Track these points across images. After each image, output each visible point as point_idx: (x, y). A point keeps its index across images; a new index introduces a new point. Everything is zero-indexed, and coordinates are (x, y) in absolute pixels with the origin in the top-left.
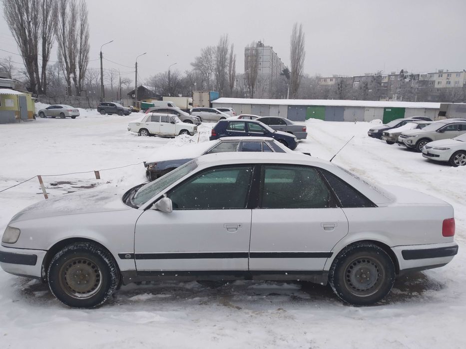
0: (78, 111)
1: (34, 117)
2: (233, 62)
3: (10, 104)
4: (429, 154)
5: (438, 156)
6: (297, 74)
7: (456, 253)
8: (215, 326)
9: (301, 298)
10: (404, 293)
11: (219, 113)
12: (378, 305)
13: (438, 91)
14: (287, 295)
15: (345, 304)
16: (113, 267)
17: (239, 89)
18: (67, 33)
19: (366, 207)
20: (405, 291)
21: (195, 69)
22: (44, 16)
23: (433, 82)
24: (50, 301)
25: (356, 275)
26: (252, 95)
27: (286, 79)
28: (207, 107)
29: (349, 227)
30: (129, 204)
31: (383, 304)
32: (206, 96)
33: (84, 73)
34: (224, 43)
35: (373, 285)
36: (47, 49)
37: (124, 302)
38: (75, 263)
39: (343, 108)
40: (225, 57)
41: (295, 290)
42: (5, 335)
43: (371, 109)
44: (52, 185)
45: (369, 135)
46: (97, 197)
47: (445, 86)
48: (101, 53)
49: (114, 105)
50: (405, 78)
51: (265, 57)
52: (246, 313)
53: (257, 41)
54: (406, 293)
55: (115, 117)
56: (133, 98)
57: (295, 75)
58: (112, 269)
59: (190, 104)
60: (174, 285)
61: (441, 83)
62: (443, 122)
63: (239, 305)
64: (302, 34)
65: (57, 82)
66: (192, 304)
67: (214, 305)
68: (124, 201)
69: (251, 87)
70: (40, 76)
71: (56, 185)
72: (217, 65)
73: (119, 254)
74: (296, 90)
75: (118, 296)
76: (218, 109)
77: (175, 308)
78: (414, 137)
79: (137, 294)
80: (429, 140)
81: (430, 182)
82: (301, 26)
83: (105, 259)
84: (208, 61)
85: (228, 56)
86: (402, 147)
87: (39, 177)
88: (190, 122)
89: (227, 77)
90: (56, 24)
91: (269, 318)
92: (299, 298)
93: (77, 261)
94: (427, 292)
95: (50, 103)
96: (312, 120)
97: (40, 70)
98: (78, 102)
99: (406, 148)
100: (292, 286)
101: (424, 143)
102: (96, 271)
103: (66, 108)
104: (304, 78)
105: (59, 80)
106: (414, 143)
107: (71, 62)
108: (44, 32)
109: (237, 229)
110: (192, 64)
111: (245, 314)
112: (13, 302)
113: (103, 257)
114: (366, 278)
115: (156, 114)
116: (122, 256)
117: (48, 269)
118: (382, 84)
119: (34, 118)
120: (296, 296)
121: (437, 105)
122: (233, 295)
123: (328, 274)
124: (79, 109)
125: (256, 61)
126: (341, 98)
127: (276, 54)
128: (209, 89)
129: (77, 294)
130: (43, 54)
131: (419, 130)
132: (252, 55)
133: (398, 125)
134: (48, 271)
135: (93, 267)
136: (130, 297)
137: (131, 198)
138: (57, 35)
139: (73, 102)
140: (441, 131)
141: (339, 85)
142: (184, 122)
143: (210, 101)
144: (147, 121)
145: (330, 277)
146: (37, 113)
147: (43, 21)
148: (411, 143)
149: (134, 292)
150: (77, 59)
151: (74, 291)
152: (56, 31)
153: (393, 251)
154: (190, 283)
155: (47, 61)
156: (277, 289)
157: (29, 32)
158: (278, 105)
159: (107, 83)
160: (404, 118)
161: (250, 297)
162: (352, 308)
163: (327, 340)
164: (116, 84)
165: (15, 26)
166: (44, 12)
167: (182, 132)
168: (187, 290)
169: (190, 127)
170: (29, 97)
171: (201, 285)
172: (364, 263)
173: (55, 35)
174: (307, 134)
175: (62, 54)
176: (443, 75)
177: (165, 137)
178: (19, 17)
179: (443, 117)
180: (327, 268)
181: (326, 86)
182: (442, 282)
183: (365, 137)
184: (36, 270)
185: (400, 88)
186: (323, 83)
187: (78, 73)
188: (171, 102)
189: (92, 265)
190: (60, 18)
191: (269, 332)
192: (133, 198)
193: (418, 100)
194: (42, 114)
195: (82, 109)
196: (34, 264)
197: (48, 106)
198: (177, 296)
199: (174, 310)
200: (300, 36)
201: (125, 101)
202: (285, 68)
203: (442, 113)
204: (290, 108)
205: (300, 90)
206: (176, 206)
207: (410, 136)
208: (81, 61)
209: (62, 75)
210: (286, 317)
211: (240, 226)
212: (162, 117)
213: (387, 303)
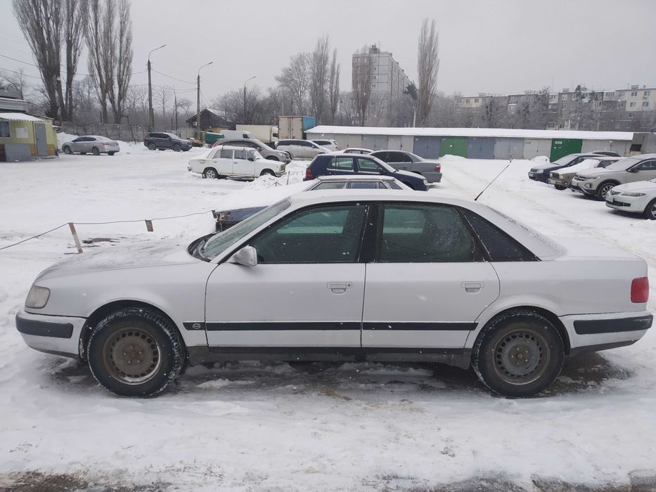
0: (117, 144)
1: (57, 153)
2: (336, 76)
3: (23, 135)
4: (615, 203)
5: (629, 205)
6: (428, 92)
7: (649, 326)
8: (316, 419)
9: (433, 388)
10: (577, 381)
11: (315, 147)
12: (538, 397)
13: (630, 116)
14: (413, 383)
15: (495, 395)
16: (176, 341)
17: (344, 113)
18: (101, 34)
19: (525, 261)
20: (578, 379)
21: (281, 86)
22: (68, 10)
23: (624, 103)
24: (90, 388)
25: (510, 355)
26: (363, 123)
27: (412, 99)
28: (299, 138)
29: (501, 289)
30: (197, 256)
31: (548, 396)
32: (297, 123)
33: (125, 91)
34: (322, 48)
35: (533, 368)
36: (73, 57)
37: (191, 390)
38: (124, 336)
39: (493, 140)
40: (324, 68)
41: (425, 377)
42: (34, 427)
43: (533, 142)
44: (85, 242)
45: (530, 177)
46: (152, 249)
47: (640, 110)
48: (149, 63)
49: (167, 136)
50: (583, 97)
51: (381, 69)
52: (358, 405)
53: (370, 45)
54: (579, 382)
55: (169, 153)
56: (195, 127)
57: (424, 94)
58: (175, 344)
59: (275, 135)
60: (258, 370)
61: (635, 105)
62: (637, 158)
63: (347, 395)
64: (436, 34)
65: (88, 105)
66: (283, 393)
67: (314, 395)
68: (191, 253)
69: (361, 111)
70: (64, 96)
71: (90, 242)
72: (314, 80)
73: (184, 323)
74: (426, 115)
75: (182, 382)
76: (314, 142)
77: (260, 398)
78: (594, 178)
79: (208, 380)
80: (616, 183)
81: (616, 241)
82: (433, 22)
83: (166, 330)
84: (300, 74)
85: (329, 67)
86: (577, 193)
87: (71, 225)
88: (276, 159)
89: (328, 97)
90: (86, 22)
91: (390, 412)
92: (430, 387)
93: (127, 334)
94: (609, 381)
95: (78, 134)
96: (448, 157)
97: (64, 87)
98: (116, 132)
99: (582, 194)
100: (421, 372)
101: (609, 187)
102: (153, 347)
103: (101, 140)
104: (438, 97)
105: (89, 102)
106: (594, 188)
107: (107, 75)
108: (68, 34)
109: (345, 289)
110: (278, 79)
111: (356, 406)
112: (42, 388)
113: (163, 327)
114: (524, 359)
115: (227, 147)
116: (189, 326)
117: (87, 344)
118: (550, 107)
119: (57, 155)
120: (426, 385)
121: (629, 136)
122: (339, 383)
123: (471, 353)
124: (118, 142)
125: (369, 73)
126: (491, 126)
127: (398, 63)
128: (302, 114)
129: (127, 378)
130: (68, 65)
131: (601, 169)
132: (363, 66)
133: (571, 162)
134: (89, 346)
135: (149, 341)
136: (199, 384)
137: (200, 248)
138: (87, 37)
139: (109, 132)
140: (633, 170)
141: (487, 107)
142: (267, 159)
143: (303, 130)
144: (214, 157)
145: (473, 357)
146: (60, 147)
147: (68, 17)
148: (591, 187)
149: (204, 378)
150: (116, 71)
151: (124, 374)
152: (85, 31)
153: (561, 322)
154: (280, 367)
155: (74, 74)
156: (399, 375)
157: (49, 33)
158: (400, 137)
159: (157, 107)
160: (580, 152)
161: (363, 385)
162: (504, 400)
163: (469, 438)
164: (170, 107)
165: (29, 24)
166: (68, 4)
167: (264, 172)
168: (277, 376)
169: (275, 165)
170: (49, 124)
171: (295, 370)
172: (521, 339)
173: (84, 37)
174: (441, 174)
175: (94, 63)
176: (639, 93)
177: (240, 179)
178: (34, 12)
179: (637, 152)
180: (470, 345)
181: (468, 109)
182: (630, 368)
183: (523, 181)
184: (72, 344)
185: (576, 112)
186: (465, 105)
187: (116, 91)
188: (247, 133)
189: (147, 338)
190: (91, 14)
191: (389, 427)
192: (202, 249)
193: (602, 129)
194: (67, 149)
195: (123, 142)
196: (70, 336)
197: (76, 137)
198: (263, 382)
199: (259, 400)
200: (431, 38)
201: (183, 131)
202: (410, 84)
203: (636, 147)
204: (417, 139)
205: (431, 115)
206: (261, 259)
207: (589, 178)
208: (121, 74)
209: (93, 94)
210: (412, 410)
211: (349, 285)
212: (236, 151)
213: (552, 394)
